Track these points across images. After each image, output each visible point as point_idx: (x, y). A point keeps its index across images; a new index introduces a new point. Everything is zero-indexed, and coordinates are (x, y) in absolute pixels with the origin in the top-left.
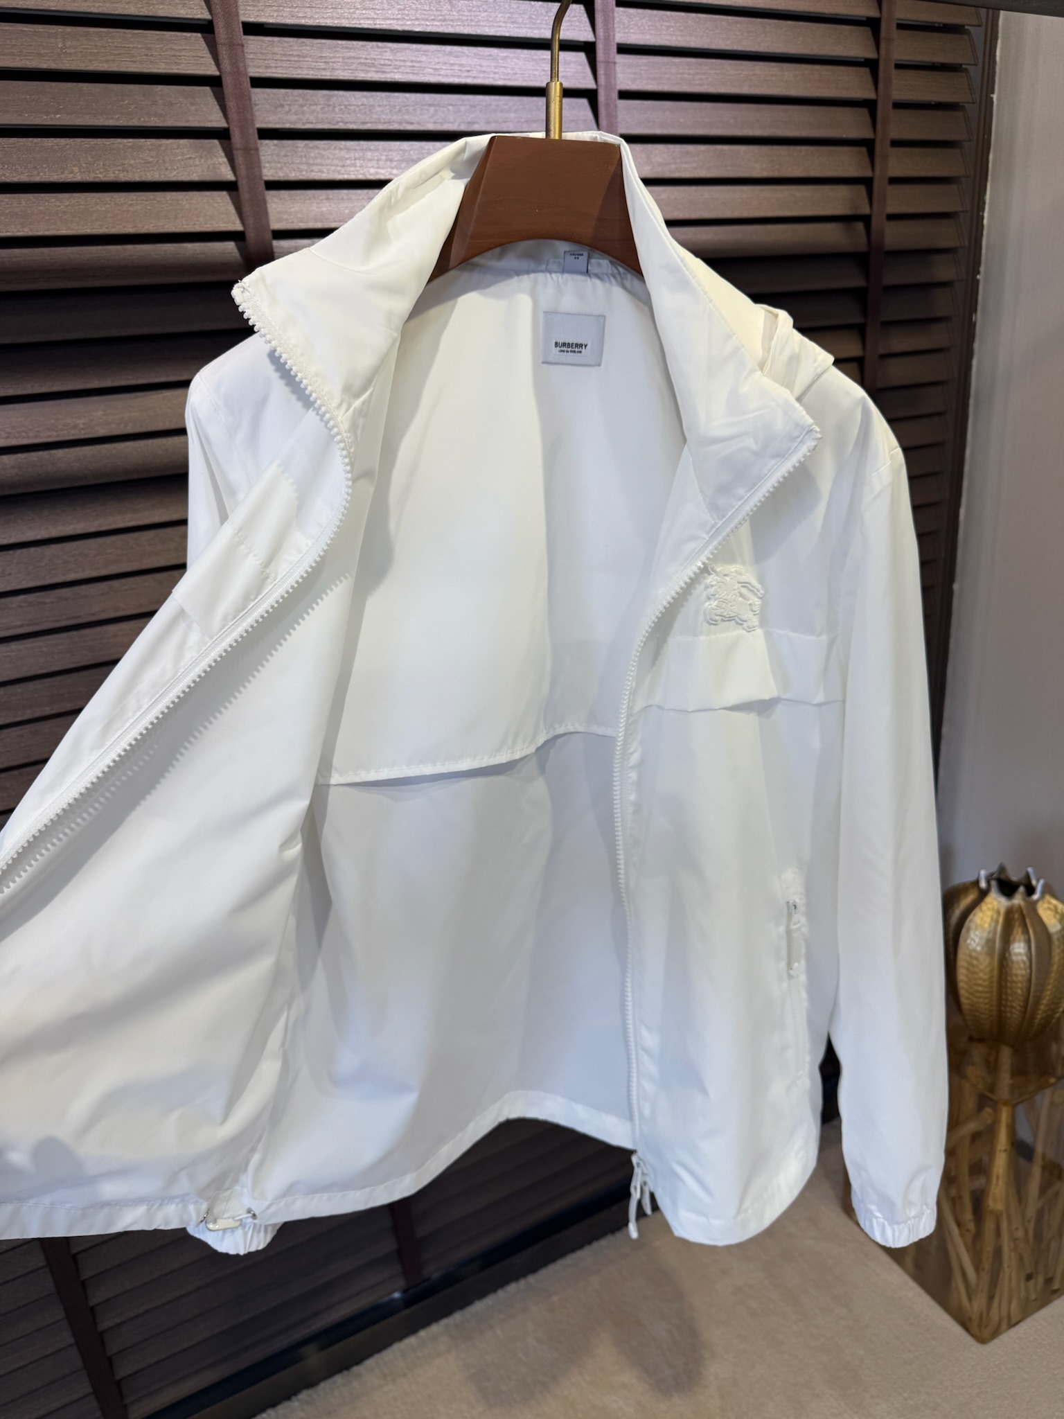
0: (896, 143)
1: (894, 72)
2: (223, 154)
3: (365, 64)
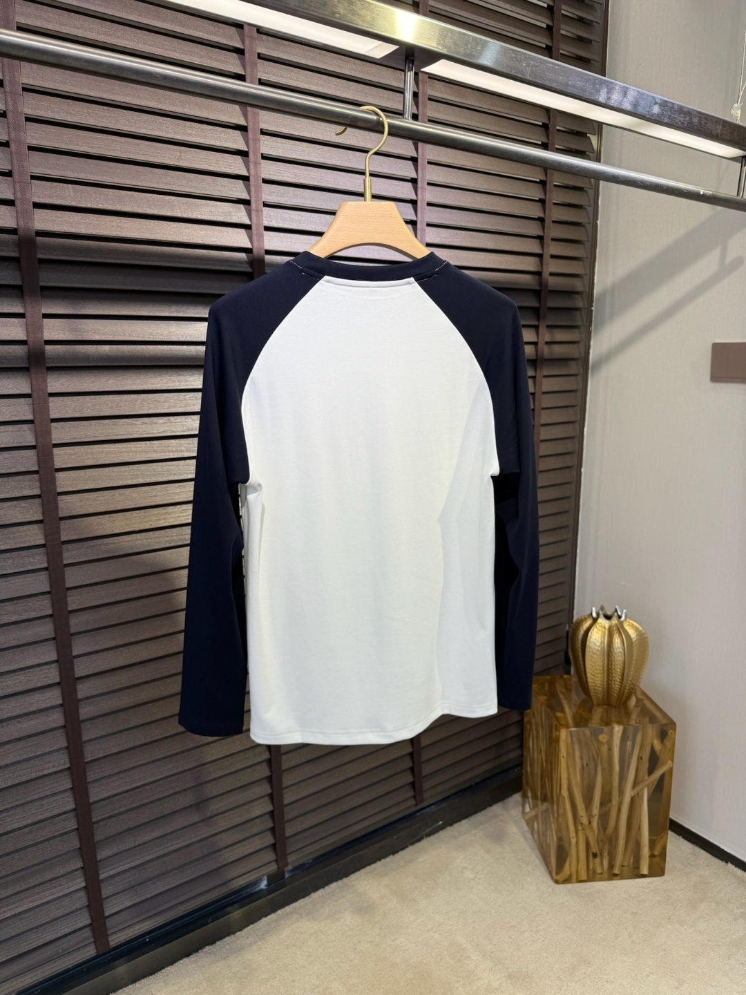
0: (553, 240)
1: (553, 206)
2: (245, 212)
3: (314, 178)
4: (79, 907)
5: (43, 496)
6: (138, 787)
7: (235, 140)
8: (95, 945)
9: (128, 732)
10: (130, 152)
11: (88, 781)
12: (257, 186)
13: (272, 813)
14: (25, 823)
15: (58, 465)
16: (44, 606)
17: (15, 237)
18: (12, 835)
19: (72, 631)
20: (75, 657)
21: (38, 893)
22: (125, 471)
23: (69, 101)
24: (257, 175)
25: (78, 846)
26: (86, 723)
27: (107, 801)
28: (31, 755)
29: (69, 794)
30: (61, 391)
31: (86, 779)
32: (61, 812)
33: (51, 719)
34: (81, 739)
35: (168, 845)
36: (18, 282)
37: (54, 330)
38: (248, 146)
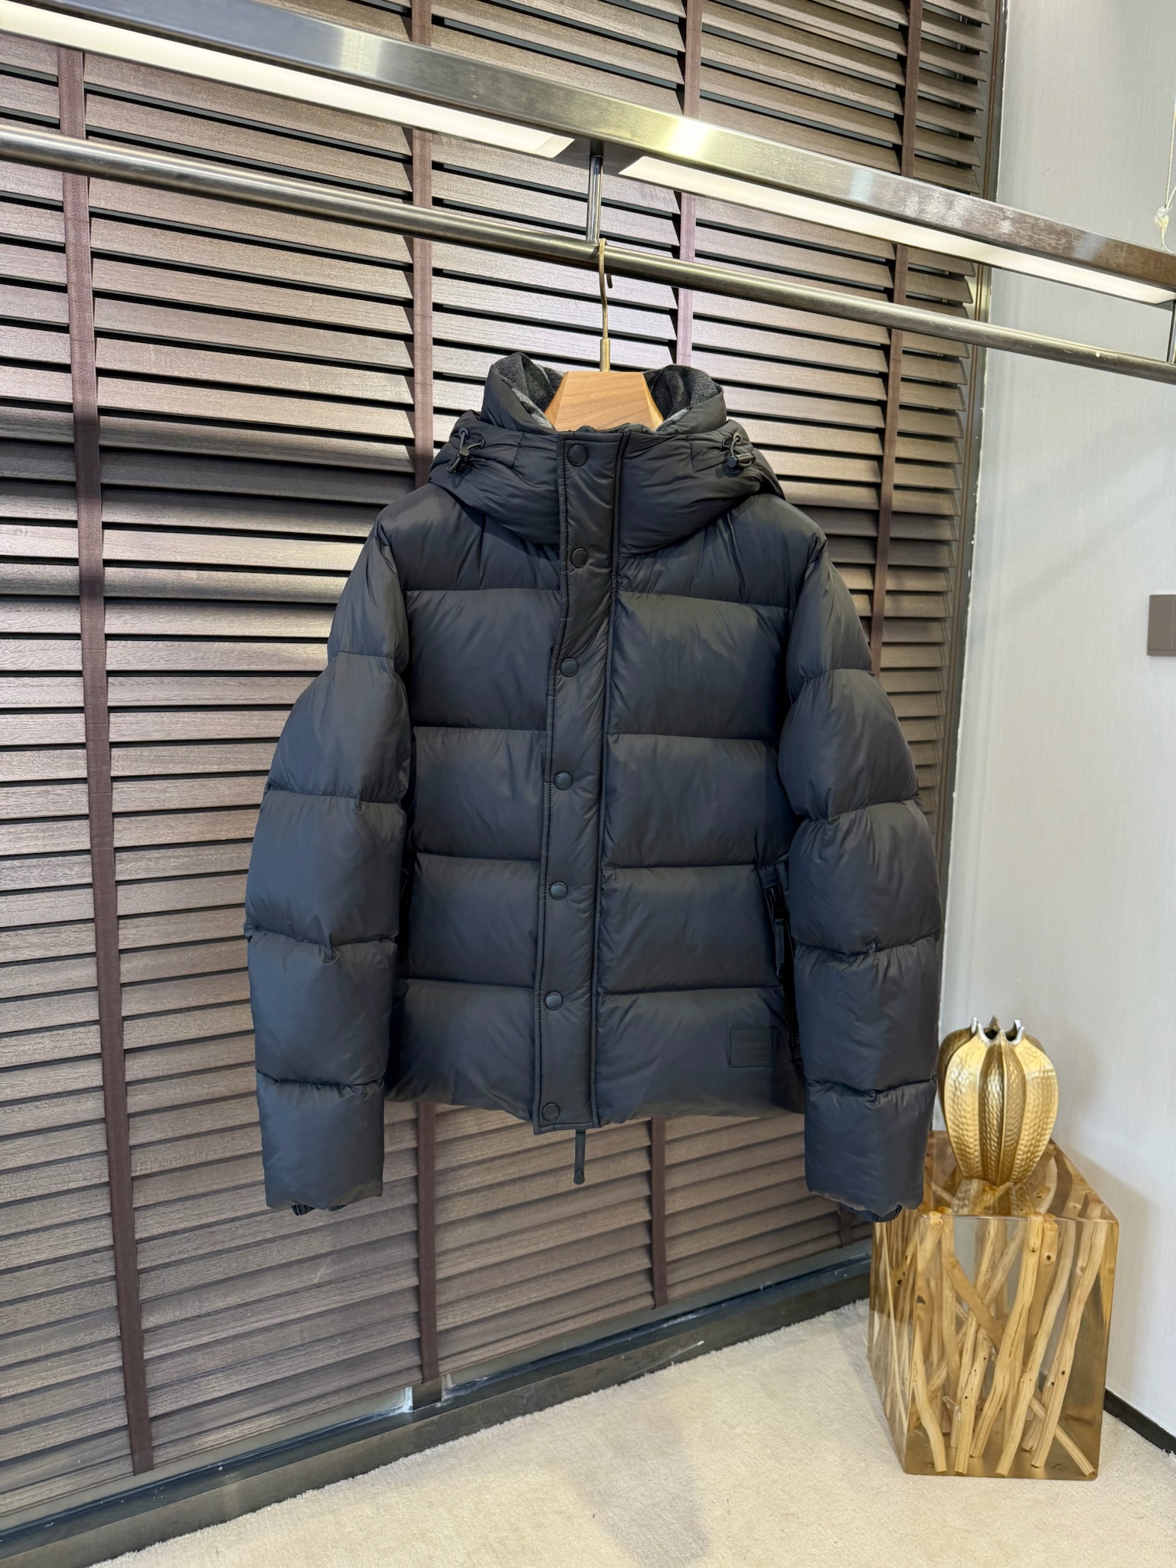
2: (407, 386)
4: (108, 1397)
5: (90, 780)
6: (209, 1225)
7: (395, 284)
8: (133, 1459)
9: (199, 1139)
10: (239, 301)
11: (134, 1206)
12: (425, 350)
13: (417, 1289)
14: (38, 1258)
15: (114, 737)
16: (84, 940)
17: (70, 415)
18: (18, 1274)
19: (123, 980)
20: (126, 1018)
21: (52, 1368)
22: (210, 752)
23: (156, 230)
24: (426, 334)
25: (115, 1304)
26: (137, 1119)
27: (162, 1241)
28: (52, 1158)
29: (106, 1223)
30: (123, 632)
31: (132, 1204)
32: (92, 1247)
33: (83, 1107)
34: (127, 1142)
35: (251, 1320)
36: (71, 478)
37: (117, 545)
38: (412, 292)
